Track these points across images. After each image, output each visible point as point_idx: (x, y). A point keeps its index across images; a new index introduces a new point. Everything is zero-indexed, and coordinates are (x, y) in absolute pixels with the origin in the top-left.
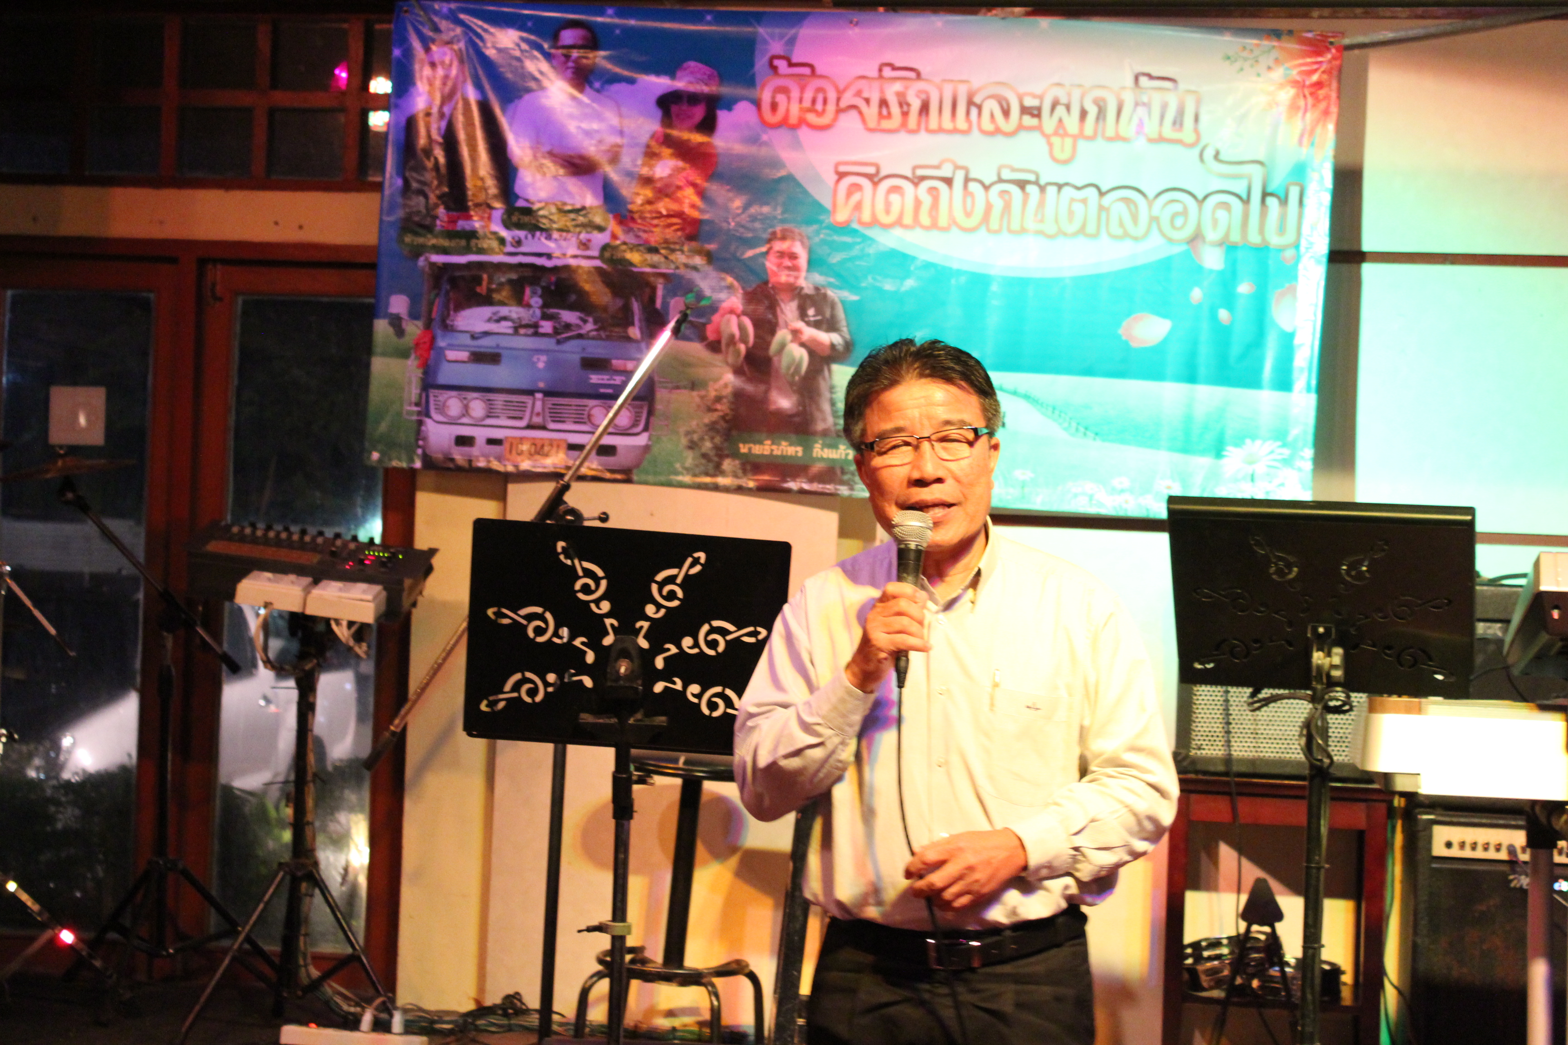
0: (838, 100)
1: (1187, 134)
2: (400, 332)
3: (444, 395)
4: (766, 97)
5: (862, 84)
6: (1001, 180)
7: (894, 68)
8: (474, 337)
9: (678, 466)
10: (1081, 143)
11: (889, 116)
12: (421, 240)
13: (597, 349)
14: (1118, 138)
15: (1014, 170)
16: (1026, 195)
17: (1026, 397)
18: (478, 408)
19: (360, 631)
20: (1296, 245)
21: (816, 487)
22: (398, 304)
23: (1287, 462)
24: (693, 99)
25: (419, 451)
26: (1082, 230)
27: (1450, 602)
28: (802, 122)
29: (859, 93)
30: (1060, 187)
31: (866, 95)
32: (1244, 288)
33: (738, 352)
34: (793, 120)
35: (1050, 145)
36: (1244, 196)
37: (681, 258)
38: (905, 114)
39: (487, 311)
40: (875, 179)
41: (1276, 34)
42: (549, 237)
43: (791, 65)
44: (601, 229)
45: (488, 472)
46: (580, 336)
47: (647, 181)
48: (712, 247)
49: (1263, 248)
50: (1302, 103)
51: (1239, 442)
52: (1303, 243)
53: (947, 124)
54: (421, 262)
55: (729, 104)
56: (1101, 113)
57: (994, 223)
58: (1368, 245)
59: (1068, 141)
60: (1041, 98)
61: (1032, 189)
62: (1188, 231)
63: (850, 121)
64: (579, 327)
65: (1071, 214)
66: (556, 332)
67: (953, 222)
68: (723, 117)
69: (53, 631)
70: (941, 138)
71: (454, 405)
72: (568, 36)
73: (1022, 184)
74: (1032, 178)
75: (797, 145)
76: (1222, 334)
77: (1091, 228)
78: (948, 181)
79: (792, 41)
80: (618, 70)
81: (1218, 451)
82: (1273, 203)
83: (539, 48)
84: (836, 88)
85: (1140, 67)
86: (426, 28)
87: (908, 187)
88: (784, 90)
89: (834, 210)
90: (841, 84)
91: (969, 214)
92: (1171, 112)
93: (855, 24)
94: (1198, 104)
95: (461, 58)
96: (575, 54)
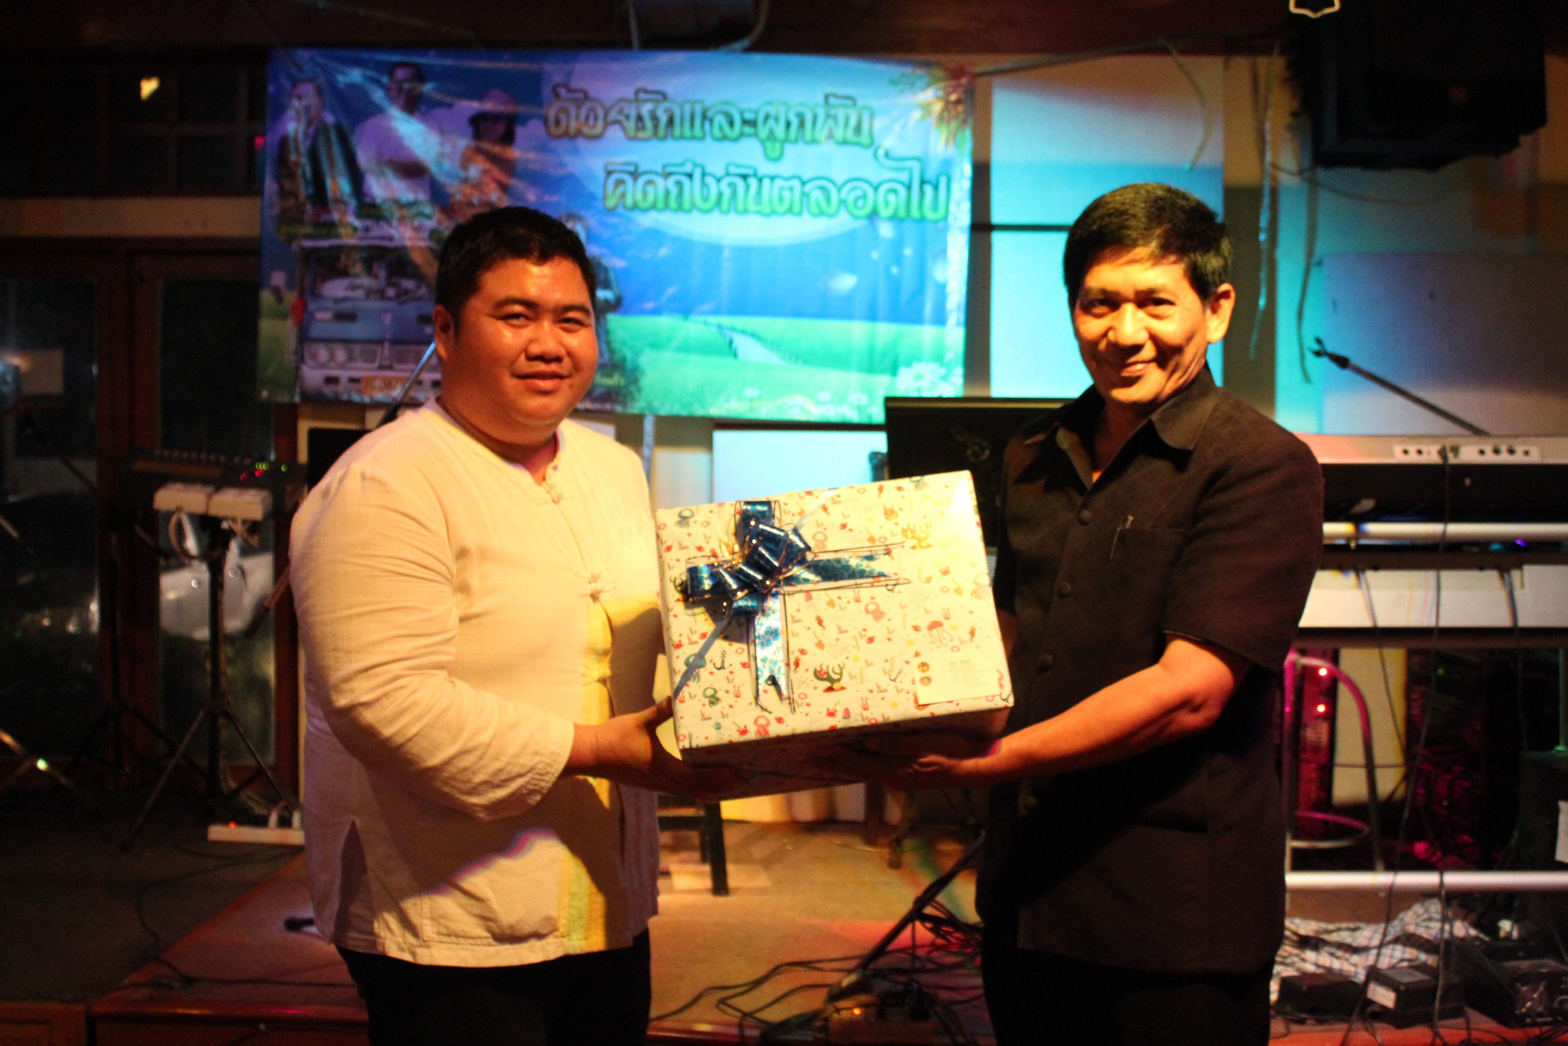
0: (606, 116)
1: (865, 138)
2: (280, 299)
3: (314, 347)
4: (552, 113)
5: (622, 105)
6: (728, 174)
7: (646, 92)
8: (337, 301)
10: (788, 147)
11: (644, 128)
12: (292, 230)
14: (814, 141)
15: (737, 166)
16: (748, 187)
17: (753, 335)
18: (341, 355)
19: (253, 527)
20: (945, 218)
21: (597, 406)
22: (278, 279)
23: (945, 378)
24: (496, 117)
25: (298, 390)
28: (579, 133)
29: (621, 112)
30: (773, 178)
31: (626, 112)
32: (908, 252)
34: (572, 131)
35: (764, 148)
36: (907, 182)
38: (656, 126)
39: (345, 282)
41: (927, 65)
42: (390, 224)
43: (569, 90)
44: (428, 217)
45: (350, 403)
46: (416, 299)
47: (465, 181)
49: (922, 220)
50: (946, 114)
51: (909, 364)
52: (950, 219)
53: (687, 132)
54: (295, 246)
55: (524, 120)
56: (802, 124)
57: (725, 204)
58: (997, 217)
59: (778, 146)
60: (757, 112)
61: (753, 182)
62: (867, 210)
63: (615, 132)
64: (415, 292)
65: (781, 199)
66: (398, 296)
67: (694, 206)
68: (520, 132)
69: (14, 534)
70: (683, 143)
71: (323, 353)
72: (400, 73)
73: (745, 177)
74: (750, 171)
75: (576, 152)
76: (895, 284)
77: (796, 208)
78: (690, 176)
79: (569, 74)
80: (438, 96)
81: (894, 371)
82: (928, 189)
83: (379, 83)
84: (603, 107)
85: (829, 90)
86: (293, 70)
87: (660, 182)
88: (565, 110)
89: (605, 198)
90: (608, 104)
91: (705, 199)
92: (853, 122)
93: (615, 59)
94: (872, 117)
95: (319, 91)
96: (406, 86)
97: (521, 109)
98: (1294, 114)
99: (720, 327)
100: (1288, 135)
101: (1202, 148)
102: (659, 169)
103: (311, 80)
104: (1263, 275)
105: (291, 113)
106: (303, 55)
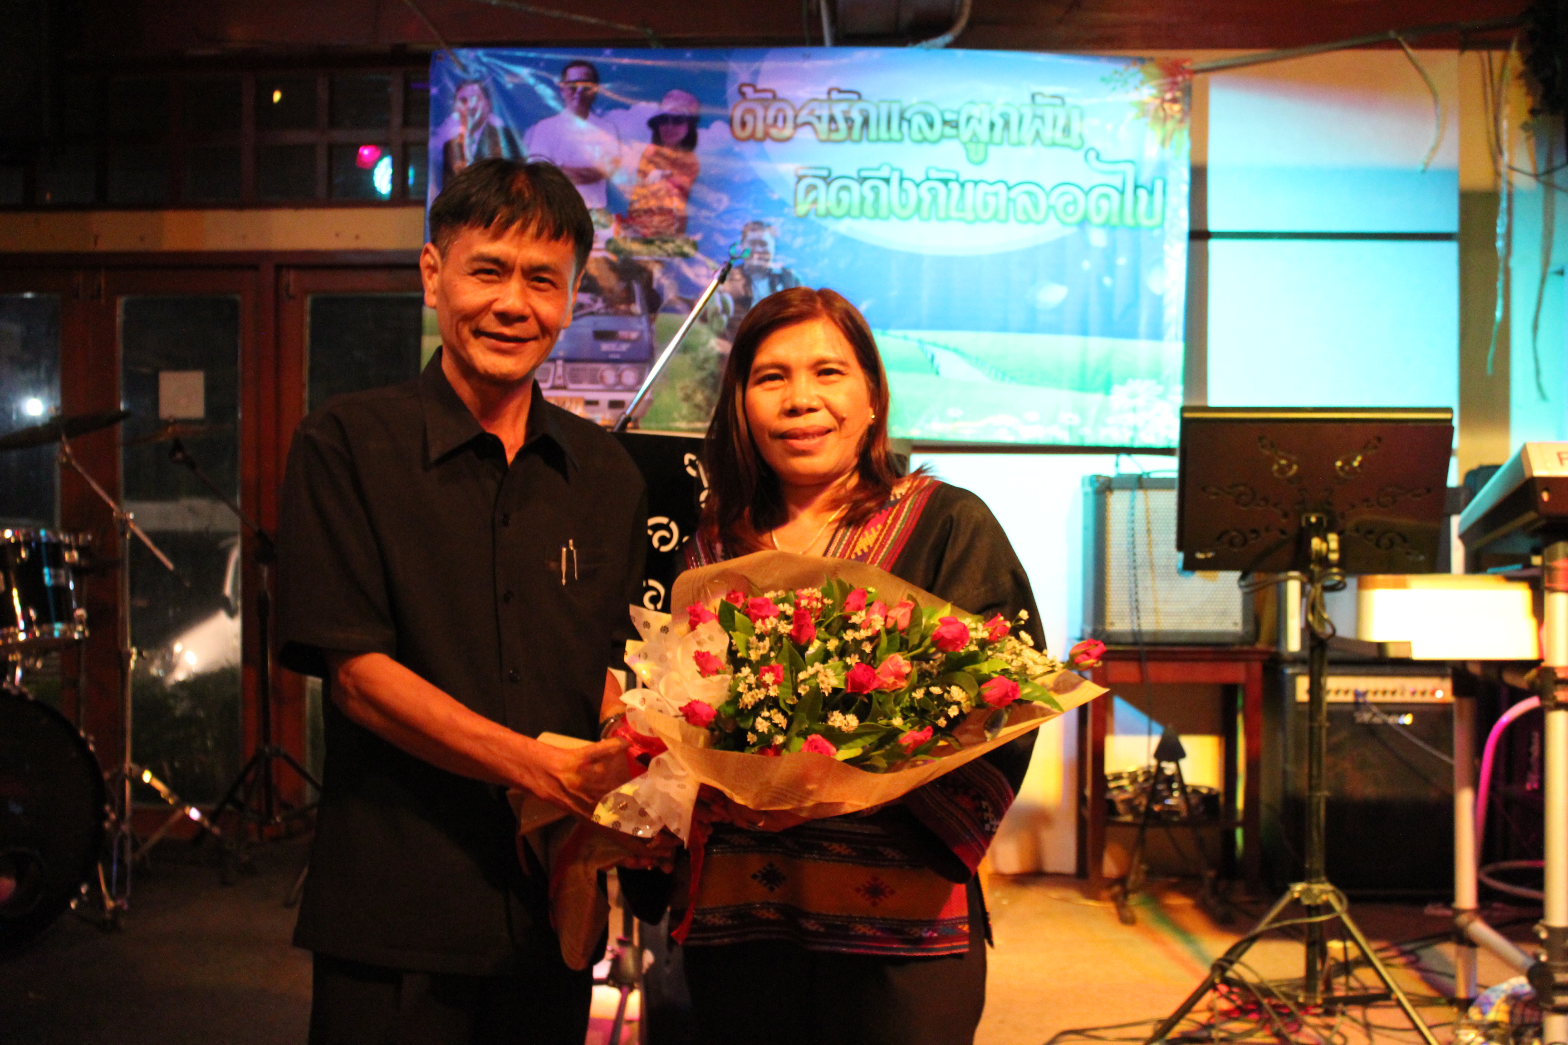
0: (796, 117)
1: (1074, 140)
4: (737, 114)
5: (815, 105)
6: (928, 179)
7: (840, 91)
9: (676, 415)
10: (992, 149)
11: (837, 130)
13: (605, 323)
14: (1020, 143)
15: (938, 170)
16: (949, 191)
17: (956, 351)
20: (1161, 226)
23: (1162, 396)
24: (677, 120)
26: (995, 217)
27: (1429, 490)
28: (767, 135)
29: (811, 112)
30: (976, 183)
31: (817, 113)
32: (1122, 261)
33: (721, 322)
34: (760, 133)
35: (967, 150)
36: (1120, 187)
37: (670, 247)
38: (850, 128)
40: (828, 180)
41: (1141, 60)
43: (756, 91)
44: (606, 226)
46: (592, 313)
47: (645, 188)
48: (698, 237)
49: (1137, 228)
50: (1161, 114)
51: (1123, 381)
52: (1167, 225)
53: (884, 134)
55: (707, 122)
56: (1007, 125)
57: (924, 212)
58: (1213, 224)
59: (981, 147)
61: (954, 186)
62: (1078, 217)
63: (806, 134)
64: (590, 306)
65: (986, 205)
67: (891, 212)
68: (704, 135)
69: (170, 566)
70: (880, 146)
72: (574, 73)
73: (945, 182)
74: (952, 176)
75: (763, 156)
76: (1107, 296)
77: (1002, 215)
78: (887, 181)
79: (756, 73)
80: (615, 97)
81: (1107, 389)
82: (1142, 193)
83: (550, 84)
84: (794, 108)
85: (1036, 89)
86: (458, 71)
87: (854, 186)
88: (751, 111)
89: (795, 205)
90: (798, 105)
91: (904, 206)
92: (1061, 123)
93: (807, 57)
94: (1082, 117)
95: (486, 93)
96: (580, 86)
97: (704, 111)
98: (1533, 112)
99: (920, 342)
100: (1523, 135)
101: (1434, 150)
102: (855, 175)
103: (476, 81)
104: (1500, 285)
105: (456, 116)
106: (465, 55)
